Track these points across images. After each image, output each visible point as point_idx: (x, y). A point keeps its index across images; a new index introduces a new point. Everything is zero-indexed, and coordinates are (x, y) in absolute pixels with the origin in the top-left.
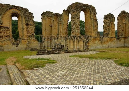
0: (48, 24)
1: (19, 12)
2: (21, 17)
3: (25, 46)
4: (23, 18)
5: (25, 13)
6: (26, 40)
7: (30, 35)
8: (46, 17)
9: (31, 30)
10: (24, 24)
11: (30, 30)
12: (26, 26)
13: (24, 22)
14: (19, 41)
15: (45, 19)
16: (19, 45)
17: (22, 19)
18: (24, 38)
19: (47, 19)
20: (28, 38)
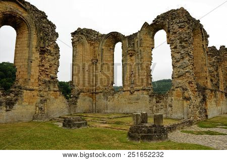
0: (89, 57)
1: (25, 15)
2: (29, 28)
3: (32, 109)
4: (34, 32)
5: (39, 20)
6: (35, 93)
7: (47, 79)
8: (84, 39)
9: (48, 67)
10: (34, 49)
11: (47, 65)
12: (37, 55)
13: (34, 43)
14: (16, 95)
15: (83, 44)
16: (16, 106)
17: (30, 34)
18: (31, 87)
19: (87, 46)
20: (41, 88)
